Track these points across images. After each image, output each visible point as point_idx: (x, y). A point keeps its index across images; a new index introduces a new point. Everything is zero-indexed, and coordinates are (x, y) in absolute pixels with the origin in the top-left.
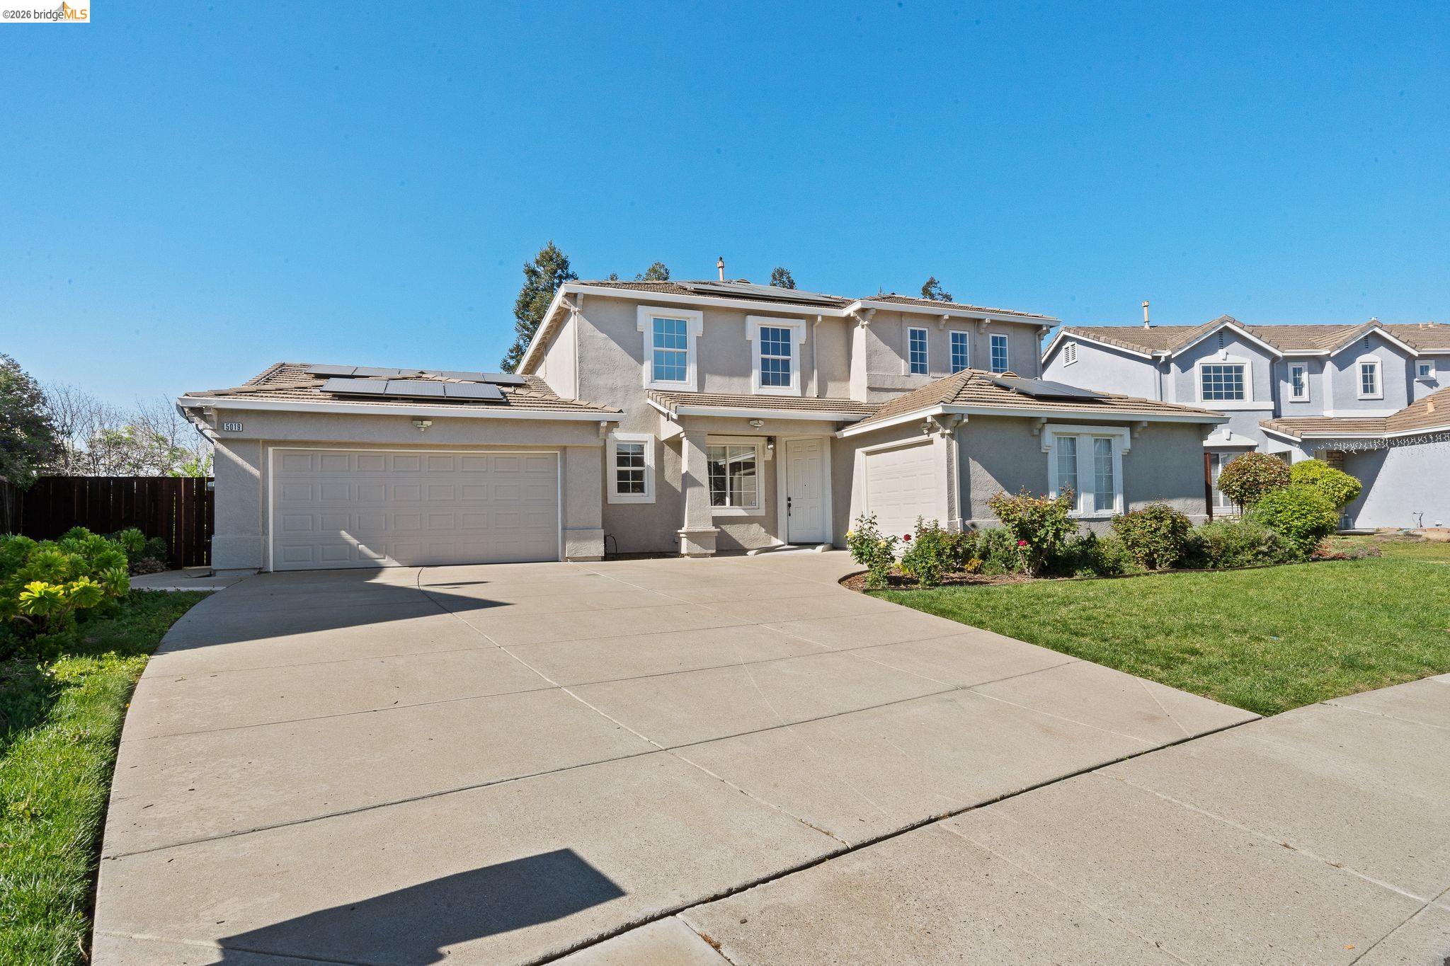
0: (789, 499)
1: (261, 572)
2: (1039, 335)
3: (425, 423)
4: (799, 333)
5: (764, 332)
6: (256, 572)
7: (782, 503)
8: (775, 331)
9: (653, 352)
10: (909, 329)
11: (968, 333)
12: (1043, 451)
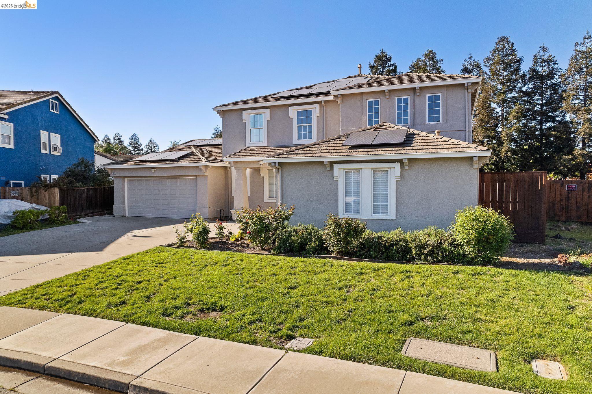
1: (124, 216)
2: (468, 90)
3: (153, 169)
4: (316, 110)
5: (299, 113)
6: (122, 216)
8: (304, 112)
9: (250, 130)
10: (367, 101)
11: (409, 97)
12: (335, 179)
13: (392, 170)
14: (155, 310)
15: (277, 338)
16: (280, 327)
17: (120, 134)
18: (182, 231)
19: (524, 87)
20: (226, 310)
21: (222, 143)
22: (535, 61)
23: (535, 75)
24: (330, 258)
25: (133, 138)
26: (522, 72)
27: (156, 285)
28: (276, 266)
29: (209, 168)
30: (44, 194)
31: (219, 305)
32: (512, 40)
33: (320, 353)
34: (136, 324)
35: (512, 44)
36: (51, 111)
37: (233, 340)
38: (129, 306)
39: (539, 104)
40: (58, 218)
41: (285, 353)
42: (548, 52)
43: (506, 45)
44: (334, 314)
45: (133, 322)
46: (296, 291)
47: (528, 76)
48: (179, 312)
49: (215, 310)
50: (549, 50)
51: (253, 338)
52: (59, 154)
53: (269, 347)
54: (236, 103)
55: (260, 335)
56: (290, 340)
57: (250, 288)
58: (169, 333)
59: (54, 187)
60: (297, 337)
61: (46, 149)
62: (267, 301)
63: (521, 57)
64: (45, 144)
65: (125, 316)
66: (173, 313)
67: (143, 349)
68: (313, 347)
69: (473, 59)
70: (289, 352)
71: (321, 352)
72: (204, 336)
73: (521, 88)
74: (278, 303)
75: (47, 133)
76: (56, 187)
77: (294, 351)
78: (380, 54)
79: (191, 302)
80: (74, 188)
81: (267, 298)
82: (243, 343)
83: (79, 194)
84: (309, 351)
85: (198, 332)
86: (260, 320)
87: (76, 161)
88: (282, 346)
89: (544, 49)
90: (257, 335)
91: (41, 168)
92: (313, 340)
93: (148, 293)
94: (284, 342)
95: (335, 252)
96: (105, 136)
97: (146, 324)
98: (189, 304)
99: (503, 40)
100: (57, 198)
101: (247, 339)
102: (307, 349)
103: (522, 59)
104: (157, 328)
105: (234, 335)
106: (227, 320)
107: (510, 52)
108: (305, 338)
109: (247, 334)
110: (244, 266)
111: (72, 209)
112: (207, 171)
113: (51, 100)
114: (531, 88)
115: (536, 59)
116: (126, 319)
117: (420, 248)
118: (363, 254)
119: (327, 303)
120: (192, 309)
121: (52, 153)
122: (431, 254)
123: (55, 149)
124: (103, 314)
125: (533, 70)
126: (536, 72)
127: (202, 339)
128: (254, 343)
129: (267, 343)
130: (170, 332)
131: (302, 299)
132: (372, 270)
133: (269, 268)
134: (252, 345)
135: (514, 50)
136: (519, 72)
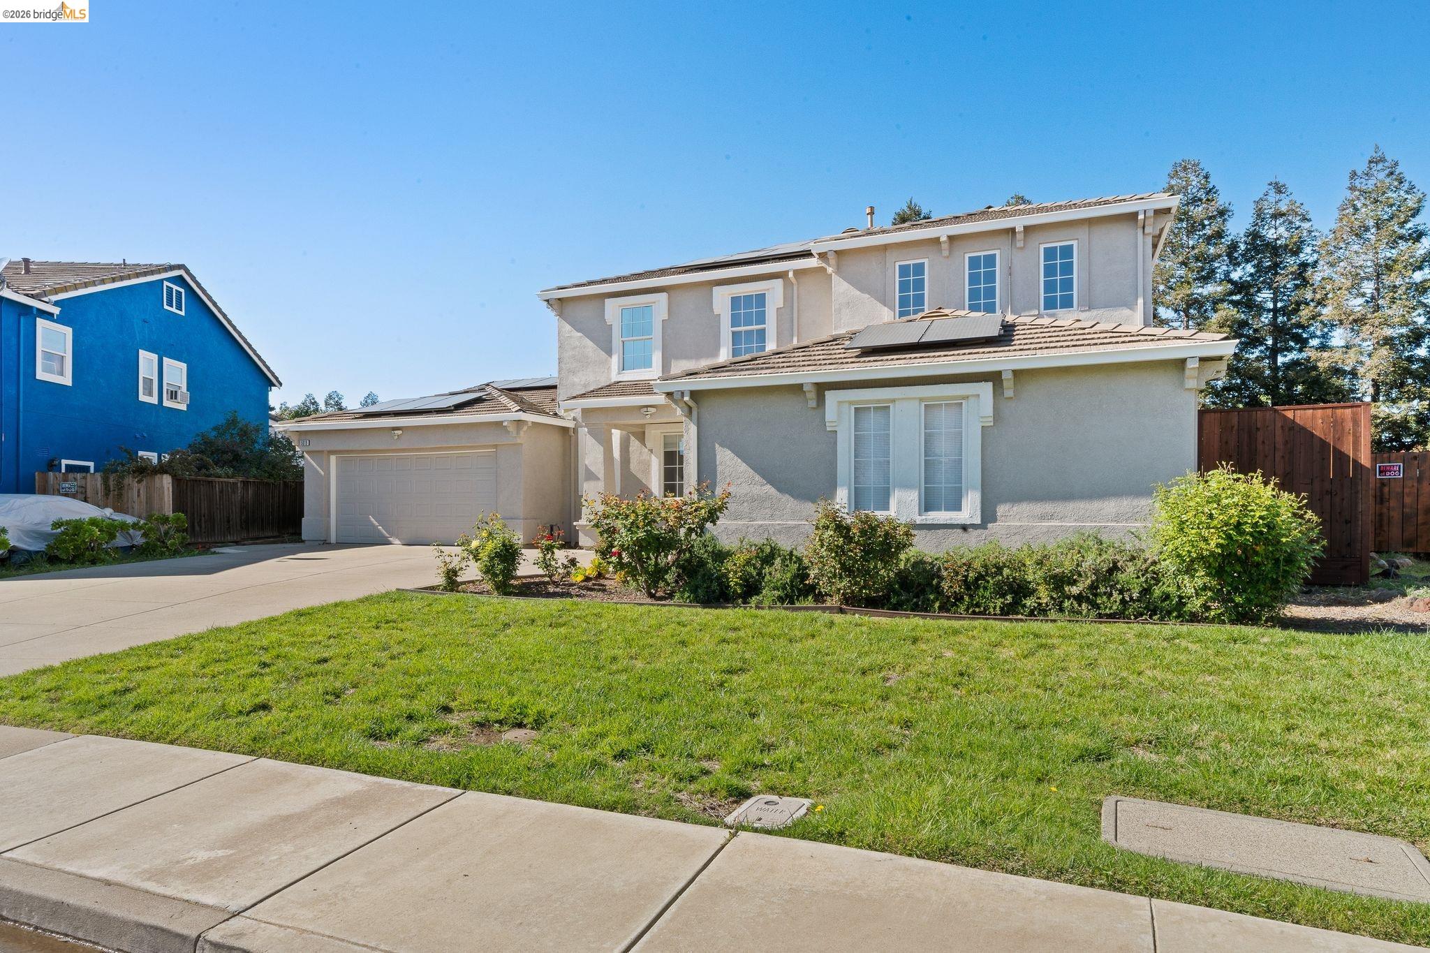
1: (326, 543)
2: (1143, 228)
3: (397, 432)
5: (735, 301)
6: (321, 543)
8: (748, 298)
9: (621, 344)
10: (897, 264)
11: (997, 252)
12: (828, 429)
13: (972, 400)
14: (349, 724)
15: (700, 796)
16: (706, 765)
17: (340, 393)
18: (453, 555)
19: (1236, 270)
20: (550, 724)
22: (1257, 215)
23: (1258, 245)
24: (824, 609)
25: (369, 401)
26: (1229, 238)
27: (367, 666)
28: (686, 626)
29: (525, 428)
30: (135, 489)
31: (532, 711)
32: (1207, 166)
33: (838, 837)
34: (285, 759)
35: (1206, 177)
36: (166, 307)
37: (568, 800)
38: (276, 714)
39: (1269, 311)
40: (163, 542)
41: (728, 836)
42: (1288, 193)
43: (1193, 178)
44: (862, 733)
45: (276, 756)
46: (744, 678)
47: (1243, 247)
48: (416, 729)
49: (520, 725)
50: (1289, 190)
51: (627, 796)
52: (183, 407)
53: (678, 820)
55: (649, 788)
56: (737, 802)
57: (618, 672)
58: (376, 783)
59: (160, 473)
60: (759, 793)
61: (150, 394)
62: (666, 701)
63: (1227, 205)
64: (148, 382)
65: (254, 739)
66: (398, 730)
67: (281, 826)
68: (814, 819)
70: (742, 834)
71: (841, 834)
72: (481, 791)
73: (1227, 274)
74: (697, 705)
75: (155, 357)
76: (166, 472)
77: (756, 830)
78: (906, 209)
79: (453, 704)
80: (210, 479)
81: (666, 695)
82: (596, 807)
83: (221, 492)
84: (799, 830)
85: (463, 781)
86: (647, 747)
87: (221, 421)
88: (717, 817)
89: (1279, 189)
90: (640, 786)
91: (138, 436)
92: (807, 802)
93: (338, 684)
94: (720, 806)
95: (836, 598)
96: (308, 397)
97: (311, 760)
98: (447, 709)
99: (1185, 169)
100: (166, 499)
101: (610, 797)
102: (795, 825)
103: (1231, 208)
104: (345, 770)
105: (569, 786)
106: (553, 747)
107: (1202, 194)
108: (782, 795)
109: (609, 784)
110: (604, 625)
111: (203, 526)
112: (522, 433)
113: (166, 283)
114: (1251, 275)
115: (1260, 209)
116: (256, 747)
117: (1059, 582)
118: (908, 601)
119: (836, 705)
120: (453, 720)
121: (167, 403)
122: (1089, 598)
123: (173, 395)
124: (193, 735)
125: (1255, 235)
126: (1262, 238)
127: (472, 796)
128: (631, 808)
129: (668, 810)
130: (381, 779)
131: (763, 698)
132: (941, 632)
133: (668, 630)
134: (626, 813)
135: (1210, 191)
136: (1223, 238)
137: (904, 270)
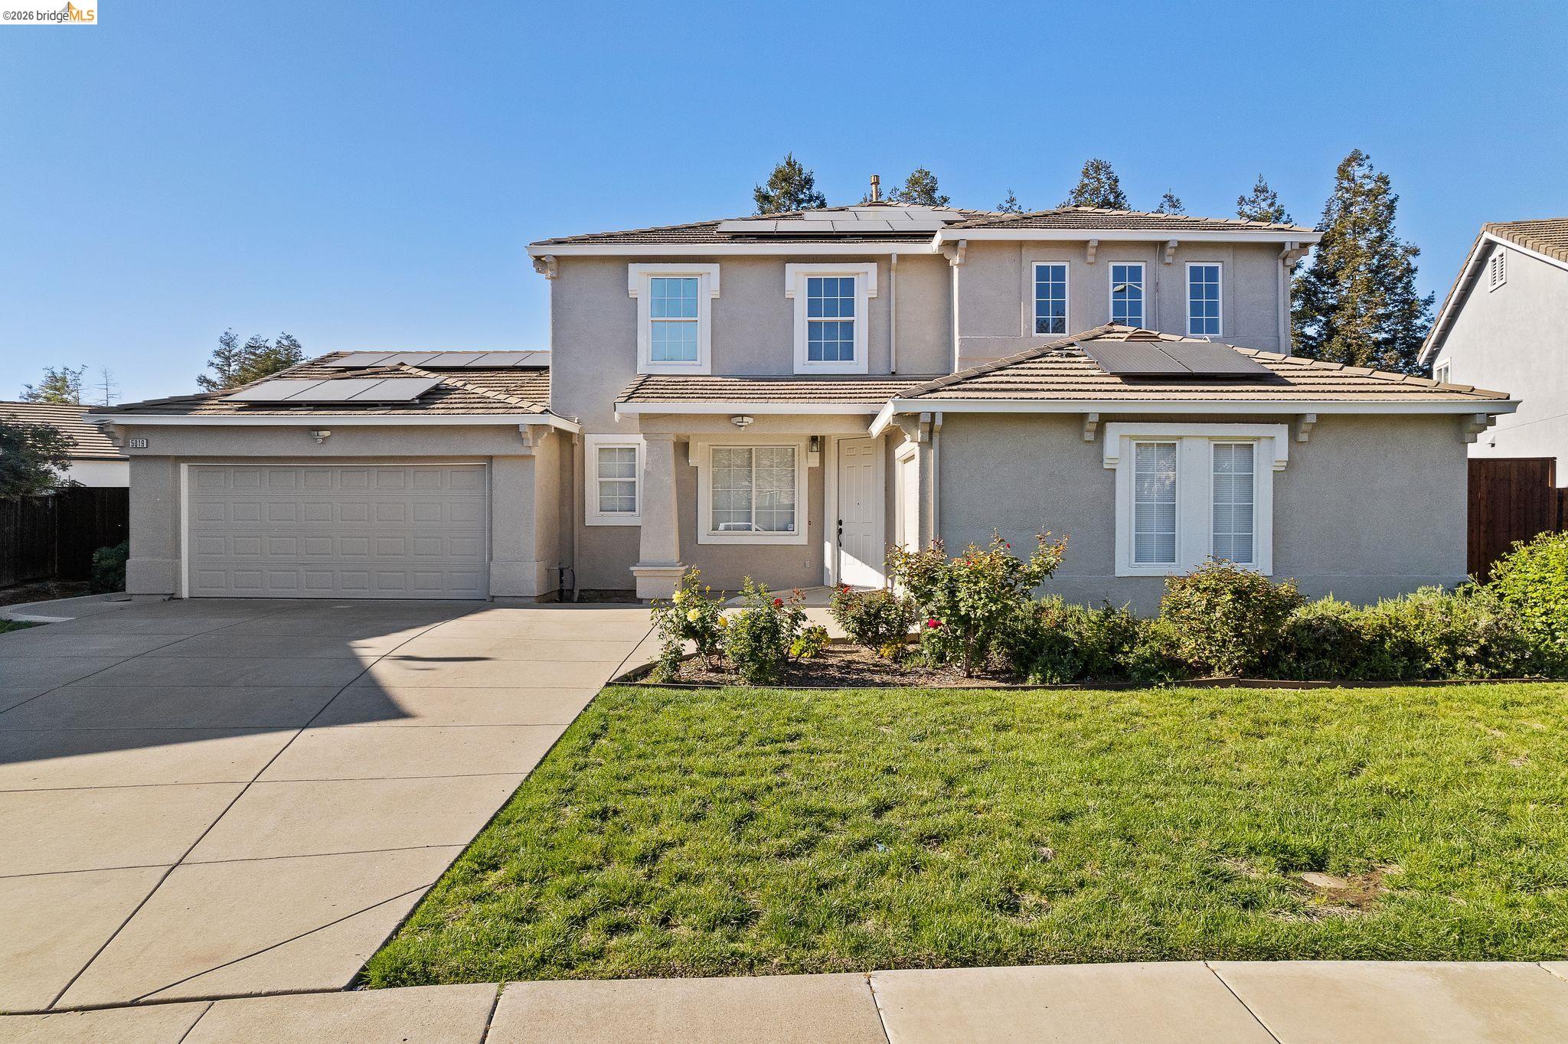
0: (840, 523)
1: (173, 598)
2: (1284, 259)
3: (321, 433)
4: (867, 281)
5: (814, 284)
6: (167, 598)
7: (831, 527)
8: (831, 282)
9: (650, 324)
10: (1035, 264)
11: (1143, 265)
12: (1106, 466)
13: (1263, 442)
21: (548, 361)
29: (545, 435)
32: (1116, 171)
35: (1116, 181)
54: (594, 239)
69: (1017, 206)
78: (784, 165)
95: (1226, 669)
99: (1097, 169)
107: (1112, 198)
135: (1121, 195)
137: (1042, 272)
